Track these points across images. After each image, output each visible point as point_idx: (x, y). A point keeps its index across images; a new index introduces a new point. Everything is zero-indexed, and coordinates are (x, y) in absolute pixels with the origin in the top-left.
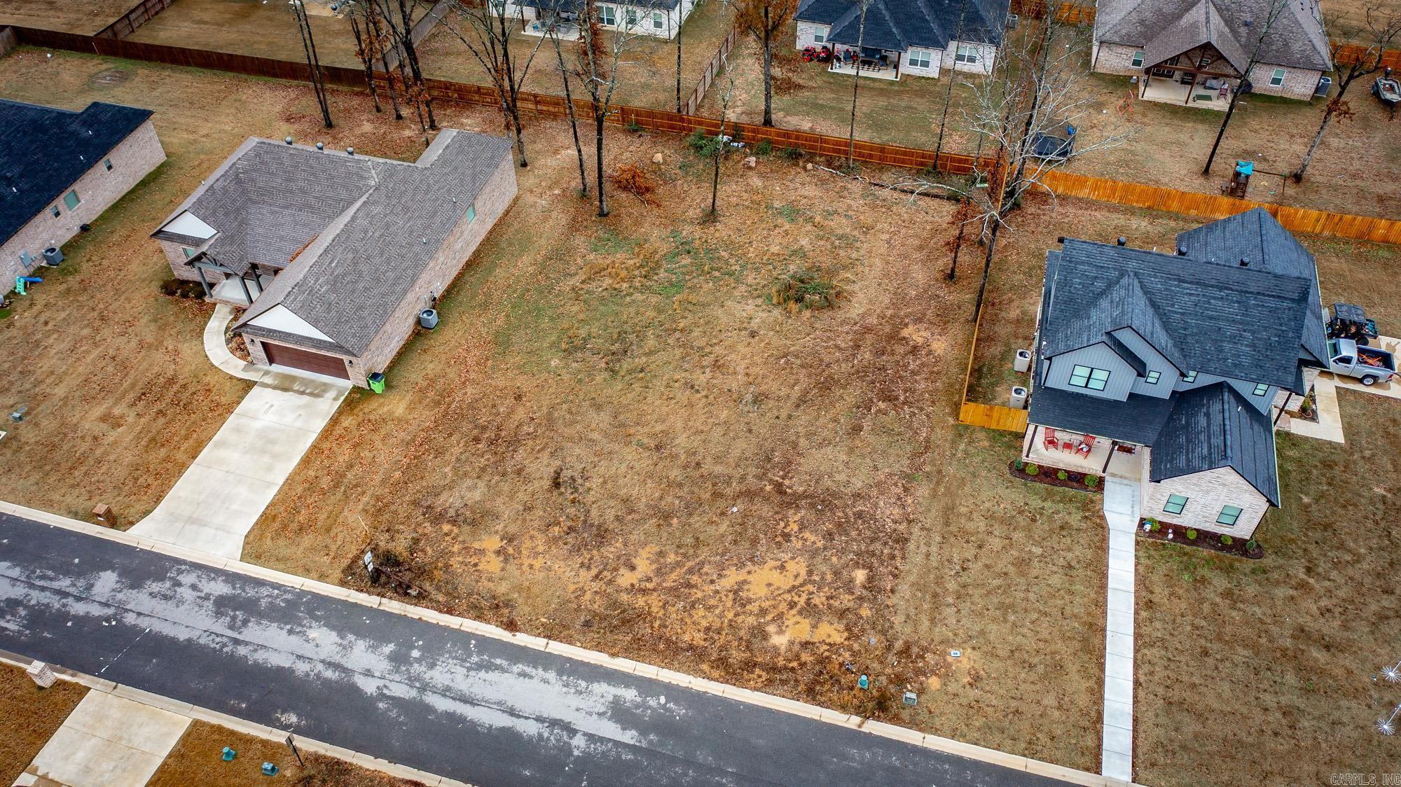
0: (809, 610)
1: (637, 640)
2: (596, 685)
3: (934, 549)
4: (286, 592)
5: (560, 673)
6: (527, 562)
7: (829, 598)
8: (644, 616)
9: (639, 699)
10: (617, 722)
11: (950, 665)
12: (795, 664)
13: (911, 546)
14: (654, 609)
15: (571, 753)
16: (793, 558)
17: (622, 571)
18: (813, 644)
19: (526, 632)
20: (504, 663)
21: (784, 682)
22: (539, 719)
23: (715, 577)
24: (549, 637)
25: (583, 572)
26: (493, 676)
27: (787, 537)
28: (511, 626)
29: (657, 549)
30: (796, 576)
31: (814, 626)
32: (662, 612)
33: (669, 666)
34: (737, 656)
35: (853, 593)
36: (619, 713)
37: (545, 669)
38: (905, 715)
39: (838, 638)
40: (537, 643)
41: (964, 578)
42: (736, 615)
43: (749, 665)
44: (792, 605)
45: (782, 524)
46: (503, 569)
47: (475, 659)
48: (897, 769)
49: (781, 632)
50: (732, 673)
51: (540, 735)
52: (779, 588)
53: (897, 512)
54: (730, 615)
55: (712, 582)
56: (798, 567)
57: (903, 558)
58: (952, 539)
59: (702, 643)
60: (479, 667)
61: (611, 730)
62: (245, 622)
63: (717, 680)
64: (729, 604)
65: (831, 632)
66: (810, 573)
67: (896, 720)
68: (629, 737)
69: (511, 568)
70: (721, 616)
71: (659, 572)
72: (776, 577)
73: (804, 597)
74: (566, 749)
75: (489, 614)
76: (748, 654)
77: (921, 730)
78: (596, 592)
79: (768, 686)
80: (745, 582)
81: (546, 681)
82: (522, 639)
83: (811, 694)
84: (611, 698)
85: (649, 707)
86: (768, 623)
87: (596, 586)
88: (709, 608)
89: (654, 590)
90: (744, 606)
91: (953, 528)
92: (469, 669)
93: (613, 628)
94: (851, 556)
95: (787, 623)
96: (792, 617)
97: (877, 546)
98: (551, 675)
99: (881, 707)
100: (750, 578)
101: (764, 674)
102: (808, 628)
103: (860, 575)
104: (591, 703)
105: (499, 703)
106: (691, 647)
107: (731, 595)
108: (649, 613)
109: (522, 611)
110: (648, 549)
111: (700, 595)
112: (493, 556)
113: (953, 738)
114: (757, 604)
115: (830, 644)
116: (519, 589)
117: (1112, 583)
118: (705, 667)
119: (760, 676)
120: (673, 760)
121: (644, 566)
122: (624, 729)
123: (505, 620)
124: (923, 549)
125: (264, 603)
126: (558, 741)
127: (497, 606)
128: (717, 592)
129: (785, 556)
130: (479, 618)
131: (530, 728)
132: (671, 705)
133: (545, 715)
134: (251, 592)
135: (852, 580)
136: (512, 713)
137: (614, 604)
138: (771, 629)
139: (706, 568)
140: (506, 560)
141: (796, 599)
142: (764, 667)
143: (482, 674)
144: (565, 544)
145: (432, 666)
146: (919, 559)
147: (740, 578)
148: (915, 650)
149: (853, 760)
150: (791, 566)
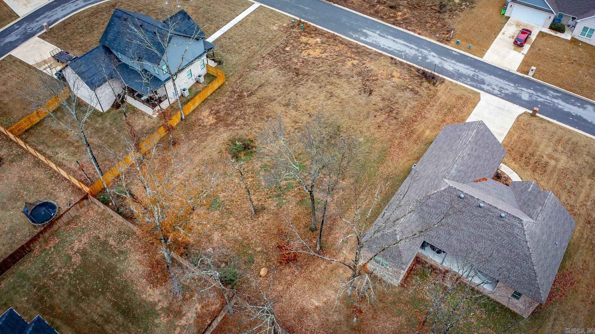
0: (307, 44)
1: (357, 48)
2: (371, 42)
4: (463, 82)
5: (380, 46)
6: (385, 72)
7: (299, 46)
8: (353, 52)
9: (360, 37)
10: (367, 34)
11: (278, 28)
12: (317, 35)
15: (380, 31)
16: (304, 56)
17: (356, 64)
18: (310, 37)
19: (388, 56)
20: (395, 51)
22: (387, 38)
26: (398, 49)
27: (303, 62)
28: (392, 58)
29: (343, 67)
30: (306, 52)
32: (348, 52)
33: (350, 41)
35: (292, 45)
36: (366, 36)
39: (303, 37)
40: (384, 53)
41: (260, 42)
42: (327, 47)
43: (329, 37)
44: (311, 46)
45: (302, 65)
46: (392, 72)
47: (403, 54)
48: (304, 15)
49: (317, 41)
50: (335, 37)
51: (388, 36)
52: (312, 50)
53: (265, 62)
54: (329, 47)
55: (331, 55)
56: (304, 54)
57: (272, 50)
58: (255, 51)
59: (339, 44)
60: (402, 52)
61: (370, 33)
62: (473, 76)
63: (339, 36)
64: (328, 49)
65: (304, 39)
66: (301, 52)
68: (365, 31)
69: (390, 72)
70: (332, 48)
76: (328, 39)
85: (358, 35)
86: (320, 44)
87: (365, 62)
89: (348, 57)
90: (324, 48)
93: (363, 52)
94: (287, 54)
95: (314, 43)
96: (312, 43)
97: (278, 55)
98: (382, 46)
100: (319, 54)
102: (309, 41)
103: (287, 49)
107: (327, 51)
110: (346, 67)
111: (335, 53)
112: (395, 76)
114: (320, 48)
115: (306, 37)
116: (388, 66)
119: (327, 35)
121: (349, 64)
123: (393, 60)
125: (469, 80)
126: (383, 34)
127: (395, 64)
128: (330, 53)
129: (306, 57)
130: (401, 62)
131: (390, 37)
132: (352, 35)
133: (385, 39)
134: (474, 83)
135: (291, 48)
136: (394, 41)
137: (361, 57)
138: (319, 42)
140: (391, 74)
141: (309, 47)
142: (325, 36)
145: (415, 54)
147: (322, 54)
148: (285, 31)
150: (306, 54)
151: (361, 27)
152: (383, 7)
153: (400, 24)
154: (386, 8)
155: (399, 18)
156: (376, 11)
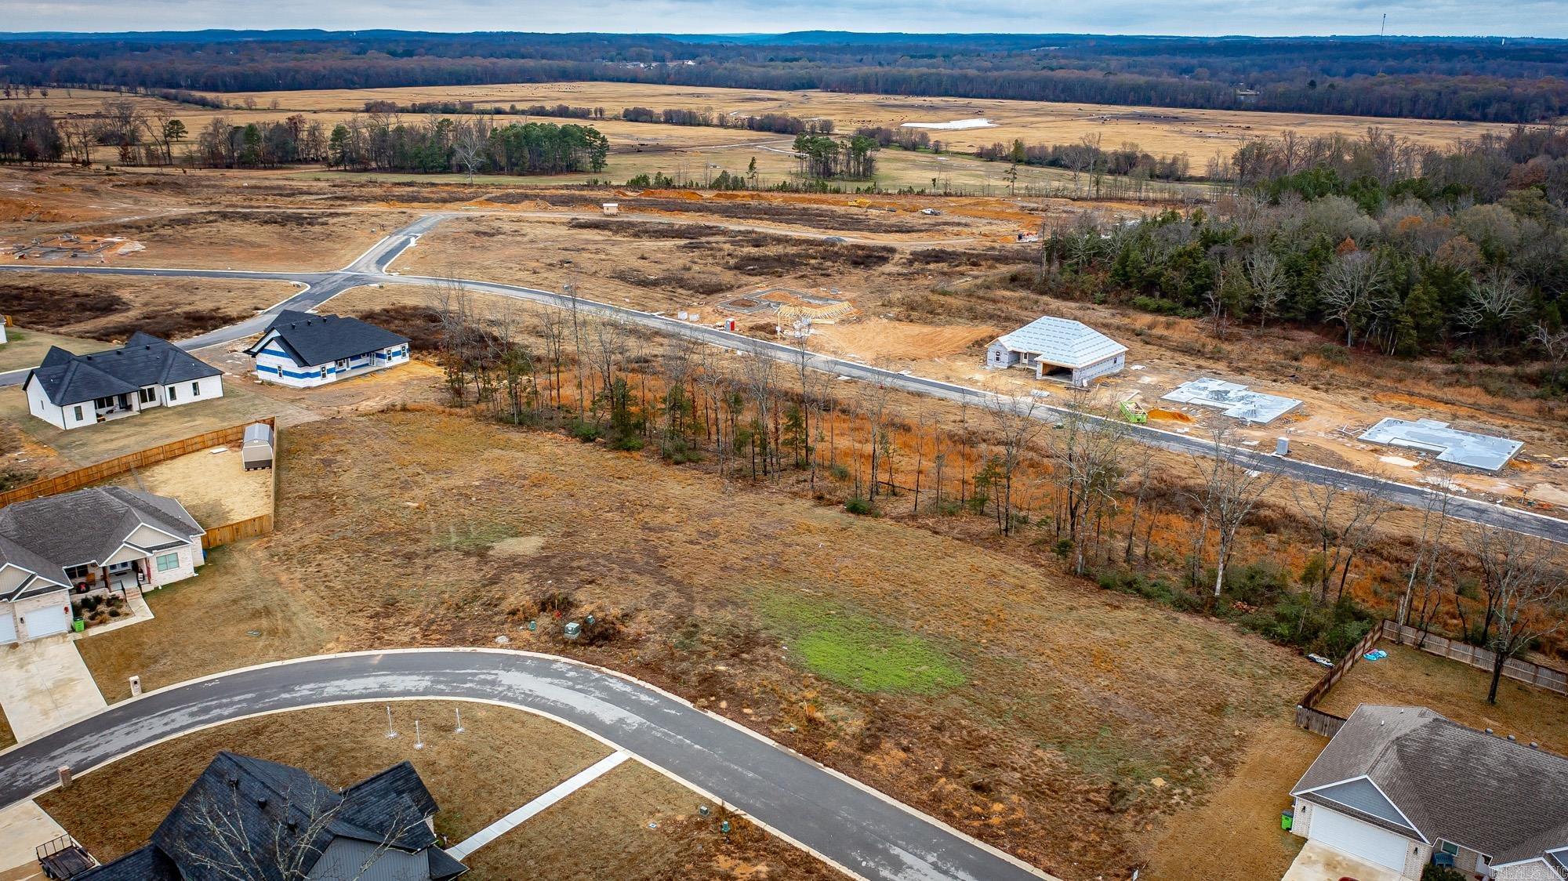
0: (727, 878)
9: (880, 867)
10: (901, 860)
11: (661, 823)
12: (763, 852)
15: (939, 855)
18: (741, 859)
21: (776, 846)
31: (732, 868)
34: (798, 871)
36: (897, 864)
39: (721, 856)
43: (794, 864)
49: (758, 872)
50: (808, 862)
63: (822, 861)
65: (723, 862)
68: (896, 851)
74: (941, 857)
76: (789, 869)
79: (789, 848)
83: (763, 836)
85: (877, 863)
86: (763, 878)
95: (748, 875)
96: (743, 878)
101: (787, 855)
102: (737, 869)
113: (695, 793)
115: (730, 855)
118: (824, 870)
119: (791, 854)
120: (874, 832)
122: (898, 855)
126: (944, 862)
132: (859, 858)
138: (763, 875)
142: (784, 857)
148: (676, 836)
151: (886, 839)
152: (955, 786)
153: (998, 836)
154: (963, 790)
155: (995, 820)
156: (934, 795)
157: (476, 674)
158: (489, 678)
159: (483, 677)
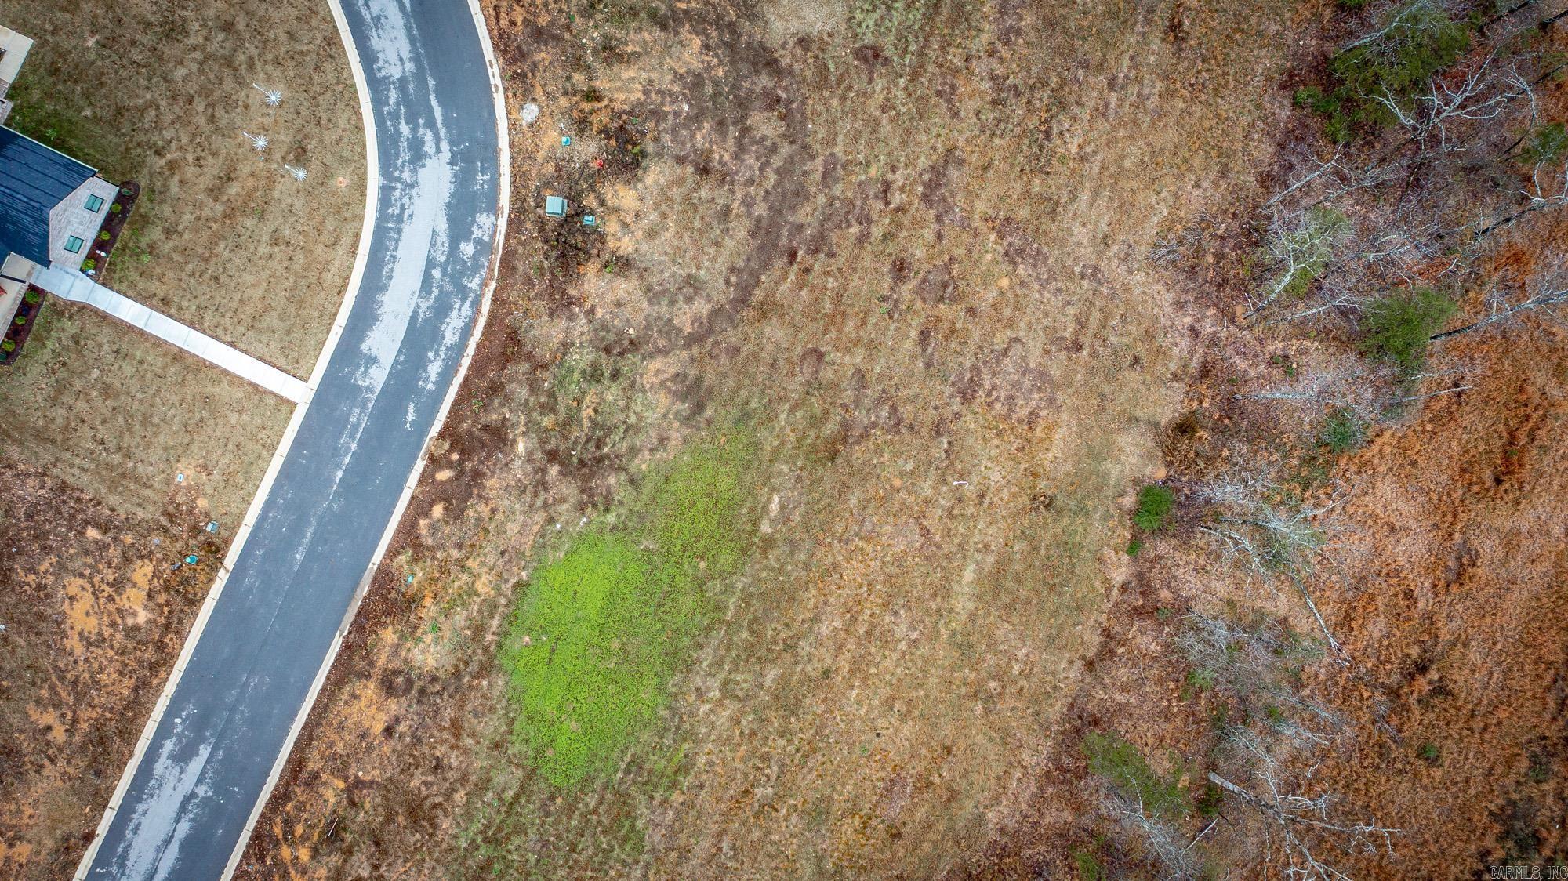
0: (119, 585)
1: (121, 734)
2: (155, 772)
3: (77, 461)
5: (139, 800)
6: (26, 820)
7: (110, 565)
8: (98, 725)
9: (174, 739)
10: (190, 760)
11: (189, 485)
12: (166, 610)
13: (70, 480)
14: (94, 715)
15: (210, 798)
16: (64, 587)
17: (50, 737)
18: (150, 590)
19: (96, 826)
20: (123, 844)
21: (180, 621)
22: (177, 820)
23: (71, 659)
24: (105, 806)
25: (45, 772)
26: (133, 855)
27: (40, 587)
28: (88, 838)
29: (32, 704)
30: (83, 589)
31: (134, 585)
32: (98, 709)
33: (149, 712)
34: (150, 654)
35: (109, 545)
36: (183, 756)
37: (135, 812)
38: (225, 534)
39: (149, 569)
40: (109, 816)
41: (112, 446)
42: (112, 647)
43: (160, 646)
44: (111, 599)
45: (26, 588)
46: (30, 842)
47: (114, 869)
48: (265, 553)
49: (135, 614)
50: (164, 661)
51: (191, 820)
52: (92, 606)
53: (31, 482)
54: (111, 653)
55: (76, 662)
56: (74, 585)
57: (82, 491)
58: (71, 443)
59: (133, 680)
60: (122, 865)
61: (196, 766)
63: (169, 675)
64: (100, 652)
65: (142, 572)
66: (82, 576)
67: (228, 542)
68: (204, 751)
69: (29, 834)
70: (111, 660)
71: (56, 706)
72: (80, 607)
73: (104, 586)
74: (206, 800)
75: (73, 856)
76: (150, 645)
77: (239, 526)
78: (68, 763)
79: (181, 635)
80: (81, 634)
81: (145, 812)
82: (102, 829)
83: (194, 603)
84: (169, 761)
85: (183, 731)
86: (124, 623)
87: (61, 763)
88: (101, 670)
89: (75, 712)
90: (104, 640)
91: (59, 438)
92: (123, 874)
93: (106, 752)
94: (71, 535)
95: (127, 606)
96: (123, 602)
97: (65, 510)
98: (140, 807)
99: (214, 550)
100: (78, 628)
101: (170, 636)
102: (135, 590)
103: (92, 533)
104: (171, 778)
105: (158, 851)
106: (135, 690)
107: (91, 648)
108: (96, 720)
109: (76, 827)
110: (31, 712)
111: (86, 675)
112: (14, 850)
113: (249, 504)
114: (104, 628)
115: (153, 577)
116: (52, 829)
117: (140, 324)
118: (155, 682)
119: (172, 639)
120: (229, 720)
121: (49, 718)
122: (198, 755)
123: (81, 843)
124: (76, 471)
126: (198, 806)
127: (67, 848)
128: (86, 660)
129: (61, 593)
130: (75, 865)
131: (184, 827)
132: (184, 714)
133: (175, 815)
135: (96, 542)
136: (168, 841)
137: (83, 748)
138: (130, 621)
139: (61, 664)
140: (21, 839)
141: (106, 594)
142: (163, 635)
143: (129, 864)
144: (12, 784)
146: (85, 478)
147: (76, 637)
148: (171, 509)
149: (253, 584)
150: (73, 590)
151: (220, 737)
152: (333, 800)
153: (261, 858)
154: (328, 811)
155: (286, 852)
157: (431, 124)
158: (429, 147)
159: (429, 137)
